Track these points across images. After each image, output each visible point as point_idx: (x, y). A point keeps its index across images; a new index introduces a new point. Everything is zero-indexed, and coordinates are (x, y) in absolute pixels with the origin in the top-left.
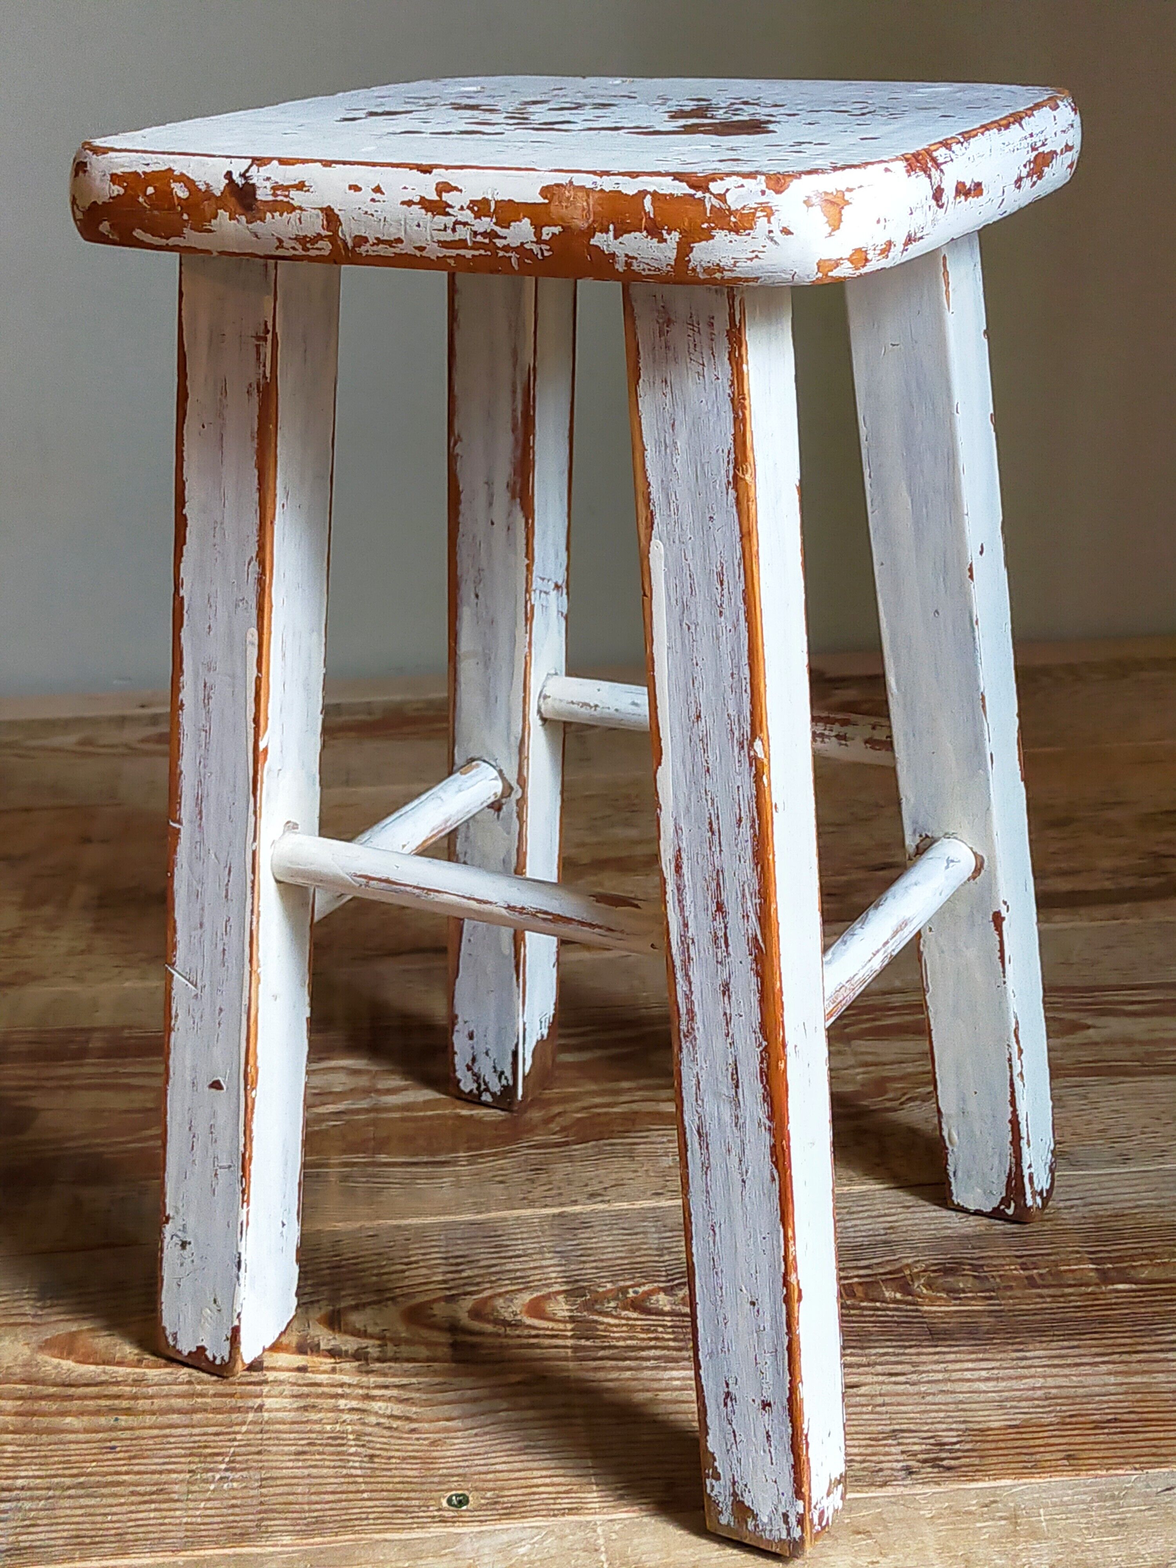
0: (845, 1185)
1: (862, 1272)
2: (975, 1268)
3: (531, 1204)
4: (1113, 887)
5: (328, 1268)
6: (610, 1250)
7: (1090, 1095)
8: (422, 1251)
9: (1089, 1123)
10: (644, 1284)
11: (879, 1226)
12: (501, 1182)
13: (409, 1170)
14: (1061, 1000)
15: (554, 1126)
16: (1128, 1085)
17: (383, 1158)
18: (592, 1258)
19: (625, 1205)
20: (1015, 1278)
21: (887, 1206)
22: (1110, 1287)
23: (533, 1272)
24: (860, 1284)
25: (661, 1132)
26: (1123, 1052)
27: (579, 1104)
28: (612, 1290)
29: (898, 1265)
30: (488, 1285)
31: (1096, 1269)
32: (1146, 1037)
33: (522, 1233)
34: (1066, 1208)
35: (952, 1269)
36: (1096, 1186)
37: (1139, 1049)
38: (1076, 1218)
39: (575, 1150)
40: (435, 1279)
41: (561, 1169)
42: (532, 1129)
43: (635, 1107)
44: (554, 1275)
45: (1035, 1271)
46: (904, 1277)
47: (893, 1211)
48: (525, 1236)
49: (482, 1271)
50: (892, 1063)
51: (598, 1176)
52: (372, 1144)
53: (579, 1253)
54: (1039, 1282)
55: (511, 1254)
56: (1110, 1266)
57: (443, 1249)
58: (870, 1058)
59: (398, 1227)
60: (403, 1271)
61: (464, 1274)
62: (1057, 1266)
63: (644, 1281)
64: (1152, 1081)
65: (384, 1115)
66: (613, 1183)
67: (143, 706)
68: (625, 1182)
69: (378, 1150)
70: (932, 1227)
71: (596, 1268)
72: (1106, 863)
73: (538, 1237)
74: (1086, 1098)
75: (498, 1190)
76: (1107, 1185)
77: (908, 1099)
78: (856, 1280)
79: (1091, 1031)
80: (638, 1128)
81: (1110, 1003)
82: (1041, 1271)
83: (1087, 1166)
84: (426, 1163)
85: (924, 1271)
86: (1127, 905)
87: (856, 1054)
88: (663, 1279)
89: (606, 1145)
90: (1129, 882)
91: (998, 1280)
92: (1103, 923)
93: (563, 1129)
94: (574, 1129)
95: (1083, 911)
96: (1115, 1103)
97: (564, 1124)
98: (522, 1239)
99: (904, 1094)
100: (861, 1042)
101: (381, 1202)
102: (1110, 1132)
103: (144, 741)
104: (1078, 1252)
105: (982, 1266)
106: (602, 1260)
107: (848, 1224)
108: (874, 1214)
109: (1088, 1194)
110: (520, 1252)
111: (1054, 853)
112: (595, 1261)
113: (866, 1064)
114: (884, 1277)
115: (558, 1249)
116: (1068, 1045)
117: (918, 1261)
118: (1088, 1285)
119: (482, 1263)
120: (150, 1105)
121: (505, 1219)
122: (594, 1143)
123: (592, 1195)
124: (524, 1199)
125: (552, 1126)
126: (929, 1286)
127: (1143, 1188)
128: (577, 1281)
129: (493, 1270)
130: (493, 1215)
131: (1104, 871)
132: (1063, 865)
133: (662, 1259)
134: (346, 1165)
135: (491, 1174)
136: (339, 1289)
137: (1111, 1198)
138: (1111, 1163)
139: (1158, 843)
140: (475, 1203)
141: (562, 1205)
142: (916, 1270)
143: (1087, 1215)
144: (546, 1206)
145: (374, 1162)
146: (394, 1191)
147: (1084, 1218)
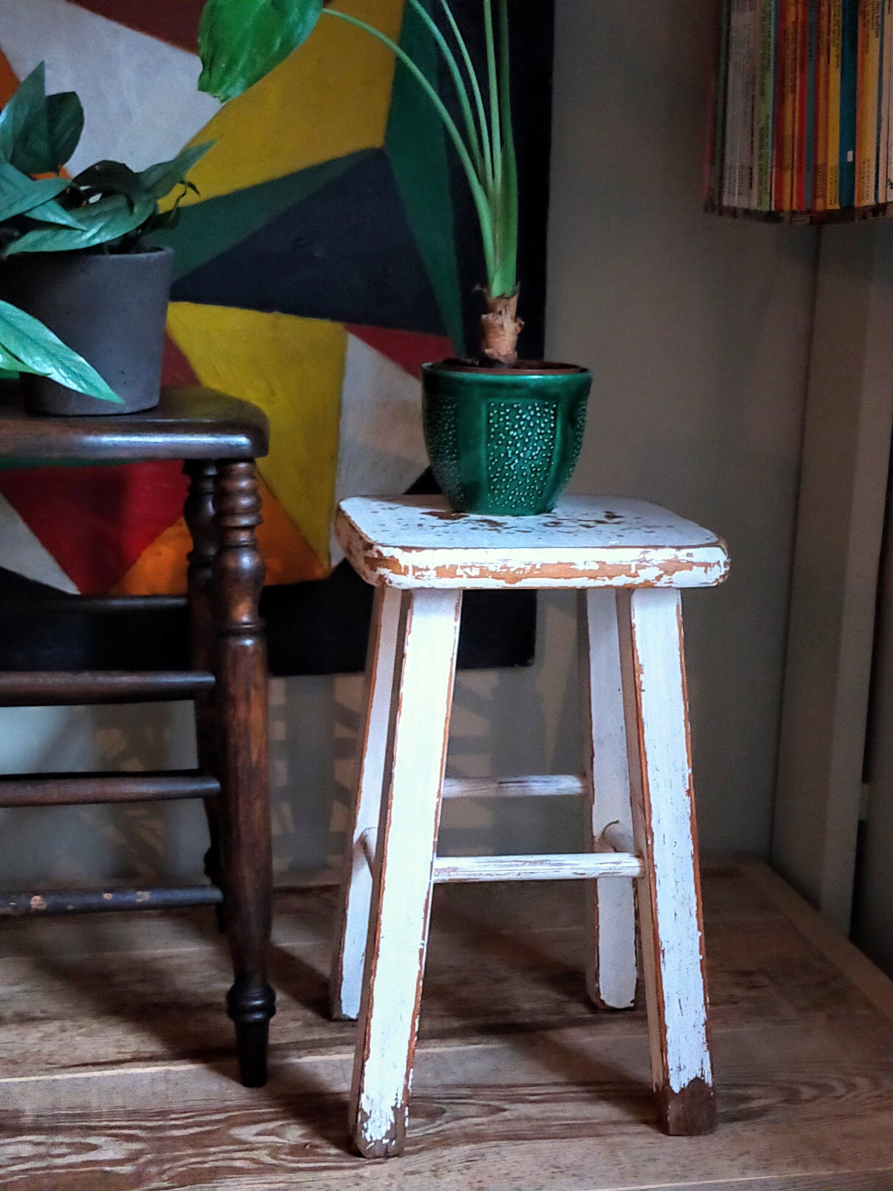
7: (502, 1152)
9: (499, 1169)
15: (165, 1177)
16: (526, 1146)
26: (525, 1125)
27: (182, 1163)
32: (540, 1116)
37: (535, 1123)
43: (217, 1163)
65: (55, 1171)
74: (499, 1154)
93: (170, 1179)
125: (164, 1176)
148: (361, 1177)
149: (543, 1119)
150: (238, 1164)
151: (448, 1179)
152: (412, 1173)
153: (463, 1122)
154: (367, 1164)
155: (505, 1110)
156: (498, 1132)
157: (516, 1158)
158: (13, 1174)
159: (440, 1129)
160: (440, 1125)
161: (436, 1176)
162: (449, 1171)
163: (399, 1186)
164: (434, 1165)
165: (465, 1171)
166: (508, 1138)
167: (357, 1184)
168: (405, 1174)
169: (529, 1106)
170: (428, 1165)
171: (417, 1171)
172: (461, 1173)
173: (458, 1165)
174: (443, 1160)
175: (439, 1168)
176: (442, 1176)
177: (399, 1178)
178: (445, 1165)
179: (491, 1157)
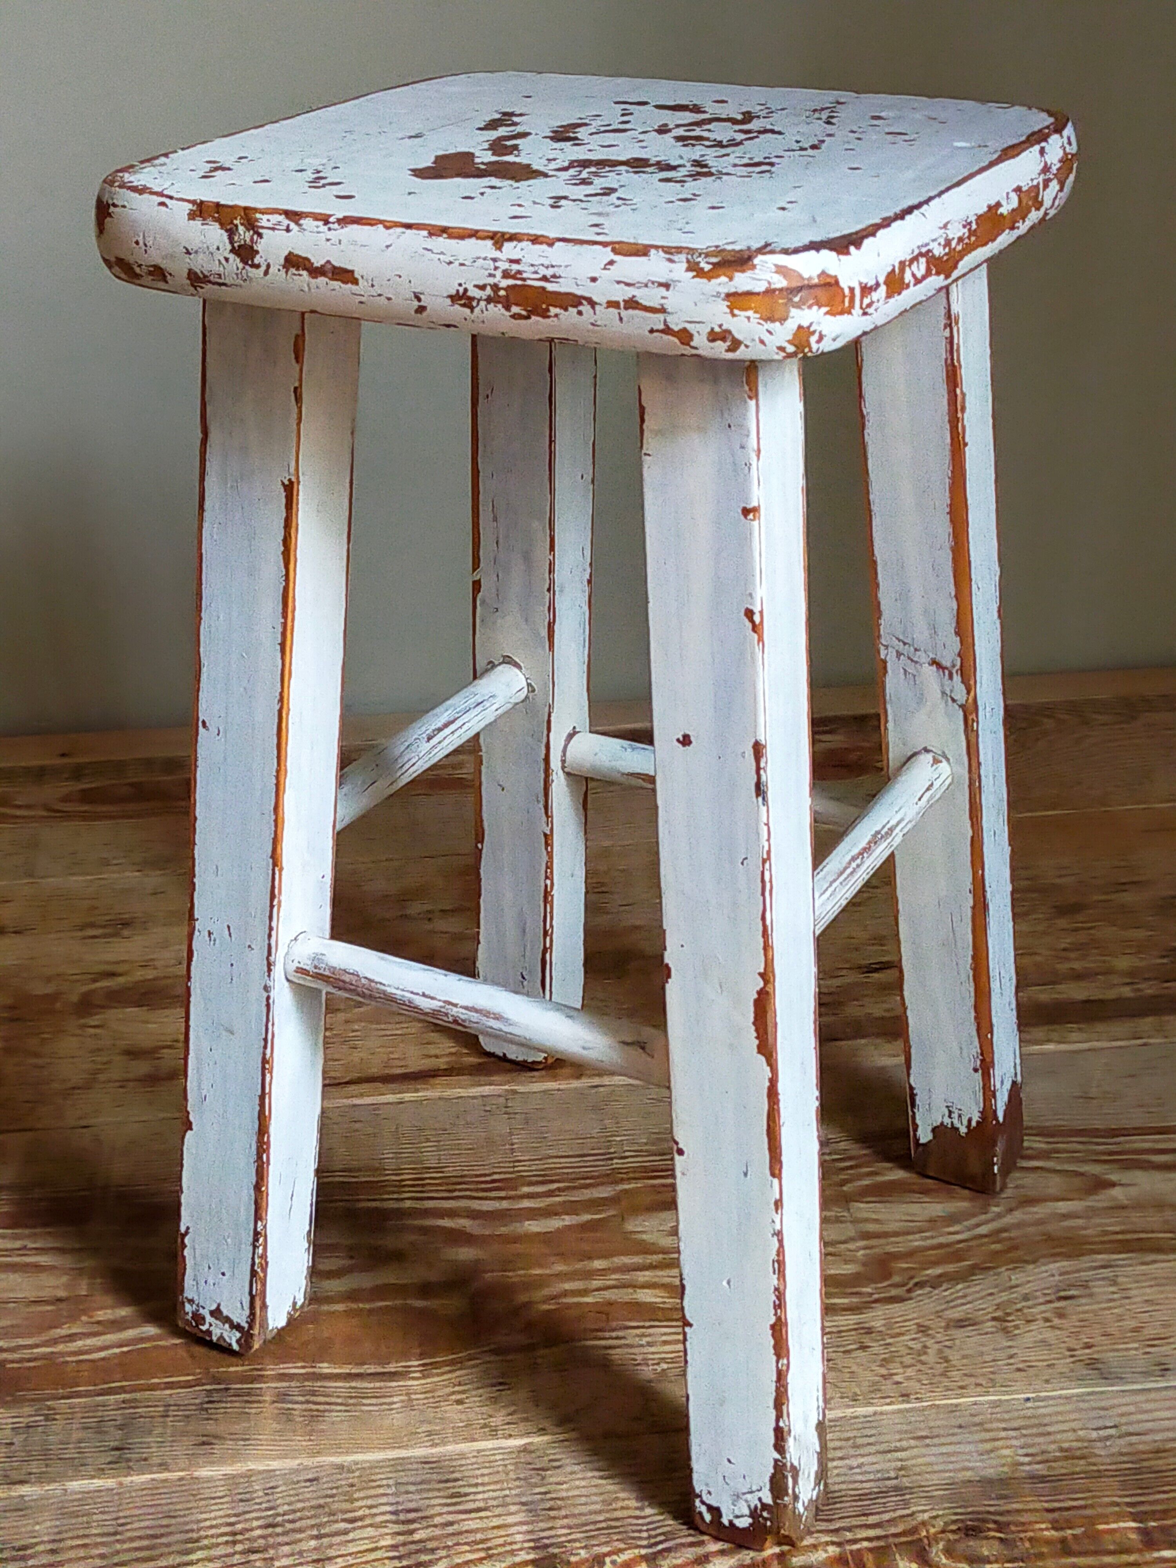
0: (849, 1406)
1: (871, 1533)
2: (1001, 1527)
3: (493, 1433)
4: (1132, 995)
5: (260, 1527)
6: (583, 1500)
7: (1120, 1280)
8: (369, 1502)
9: (1120, 1318)
10: (621, 1551)
11: (887, 1465)
12: (459, 1402)
13: (353, 1384)
14: (1080, 1147)
17: (325, 1368)
18: (563, 1512)
20: (1048, 1542)
22: (1156, 1555)
23: (496, 1532)
24: (870, 1550)
25: (638, 1331)
26: (1153, 1218)
28: (587, 1560)
29: (912, 1523)
30: (443, 1553)
31: (1138, 1528)
33: (483, 1475)
34: (1100, 1440)
35: (973, 1529)
36: (1132, 1409)
38: (1113, 1455)
39: (542, 1357)
40: (383, 1543)
43: (609, 1295)
44: (519, 1537)
45: (1069, 1532)
46: (920, 1540)
47: (904, 1444)
48: (486, 1479)
49: (438, 1532)
50: (896, 1234)
52: (311, 1348)
53: (548, 1505)
54: (1075, 1547)
55: (471, 1506)
56: (1153, 1524)
57: (392, 1499)
58: (871, 1227)
59: (341, 1467)
60: (346, 1532)
61: (417, 1536)
62: (1094, 1524)
63: (622, 1546)
67: (63, 755)
69: (318, 1356)
70: (951, 1467)
71: (570, 1527)
72: (1123, 963)
73: (501, 1482)
74: (1114, 1283)
75: (454, 1412)
76: (1146, 1406)
77: (916, 1284)
78: (866, 1544)
79: (1116, 1192)
80: (614, 1324)
81: (1137, 1152)
82: (1075, 1532)
83: (1120, 1379)
84: (372, 1374)
85: (943, 1532)
86: (1150, 1019)
87: (855, 1221)
88: (645, 1543)
90: (1149, 989)
91: (1027, 1545)
92: (1123, 1043)
95: (1100, 1027)
96: (1148, 1290)
97: (530, 1319)
98: (483, 1484)
99: (912, 1278)
100: (862, 1205)
101: (323, 1431)
102: (1145, 1332)
103: (66, 799)
104: (1118, 1504)
105: (1008, 1524)
106: (574, 1516)
107: (854, 1462)
108: (884, 1447)
109: (1124, 1420)
110: (481, 1504)
111: (1064, 950)
112: (566, 1517)
113: (866, 1236)
114: (897, 1540)
115: (524, 1499)
116: (1092, 1209)
117: (935, 1517)
118: (1128, 1551)
119: (438, 1520)
120: (62, 1294)
121: (462, 1456)
124: (485, 1426)
126: (949, 1552)
128: (546, 1546)
129: (450, 1530)
130: (451, 1448)
131: (1121, 974)
132: (1077, 965)
133: (643, 1514)
134: (283, 1377)
135: (446, 1391)
136: (272, 1559)
137: (1150, 1425)
138: (1146, 1374)
140: (430, 1433)
142: (932, 1530)
143: (1124, 1450)
144: (510, 1436)
145: (314, 1373)
146: (336, 1416)
147: (1122, 1454)
148: (869, 1331)
150: (646, 1296)
151: (1028, 1339)
152: (961, 1324)
153: (1040, 1211)
154: (876, 1301)
155: (1113, 1185)
156: (1106, 1233)
157: (1148, 1293)
159: (996, 1225)
160: (999, 1216)
161: (1005, 1330)
162: (1029, 1321)
163: (940, 1351)
164: (998, 1307)
165: (1056, 1321)
166: (1125, 1246)
167: (864, 1348)
168: (947, 1327)
169: (1158, 1176)
170: (988, 1306)
171: (969, 1319)
172: (1051, 1327)
173: (1043, 1308)
174: (1014, 1295)
175: (1008, 1314)
176: (1017, 1332)
177: (939, 1335)
178: (1019, 1306)
179: (1101, 1289)
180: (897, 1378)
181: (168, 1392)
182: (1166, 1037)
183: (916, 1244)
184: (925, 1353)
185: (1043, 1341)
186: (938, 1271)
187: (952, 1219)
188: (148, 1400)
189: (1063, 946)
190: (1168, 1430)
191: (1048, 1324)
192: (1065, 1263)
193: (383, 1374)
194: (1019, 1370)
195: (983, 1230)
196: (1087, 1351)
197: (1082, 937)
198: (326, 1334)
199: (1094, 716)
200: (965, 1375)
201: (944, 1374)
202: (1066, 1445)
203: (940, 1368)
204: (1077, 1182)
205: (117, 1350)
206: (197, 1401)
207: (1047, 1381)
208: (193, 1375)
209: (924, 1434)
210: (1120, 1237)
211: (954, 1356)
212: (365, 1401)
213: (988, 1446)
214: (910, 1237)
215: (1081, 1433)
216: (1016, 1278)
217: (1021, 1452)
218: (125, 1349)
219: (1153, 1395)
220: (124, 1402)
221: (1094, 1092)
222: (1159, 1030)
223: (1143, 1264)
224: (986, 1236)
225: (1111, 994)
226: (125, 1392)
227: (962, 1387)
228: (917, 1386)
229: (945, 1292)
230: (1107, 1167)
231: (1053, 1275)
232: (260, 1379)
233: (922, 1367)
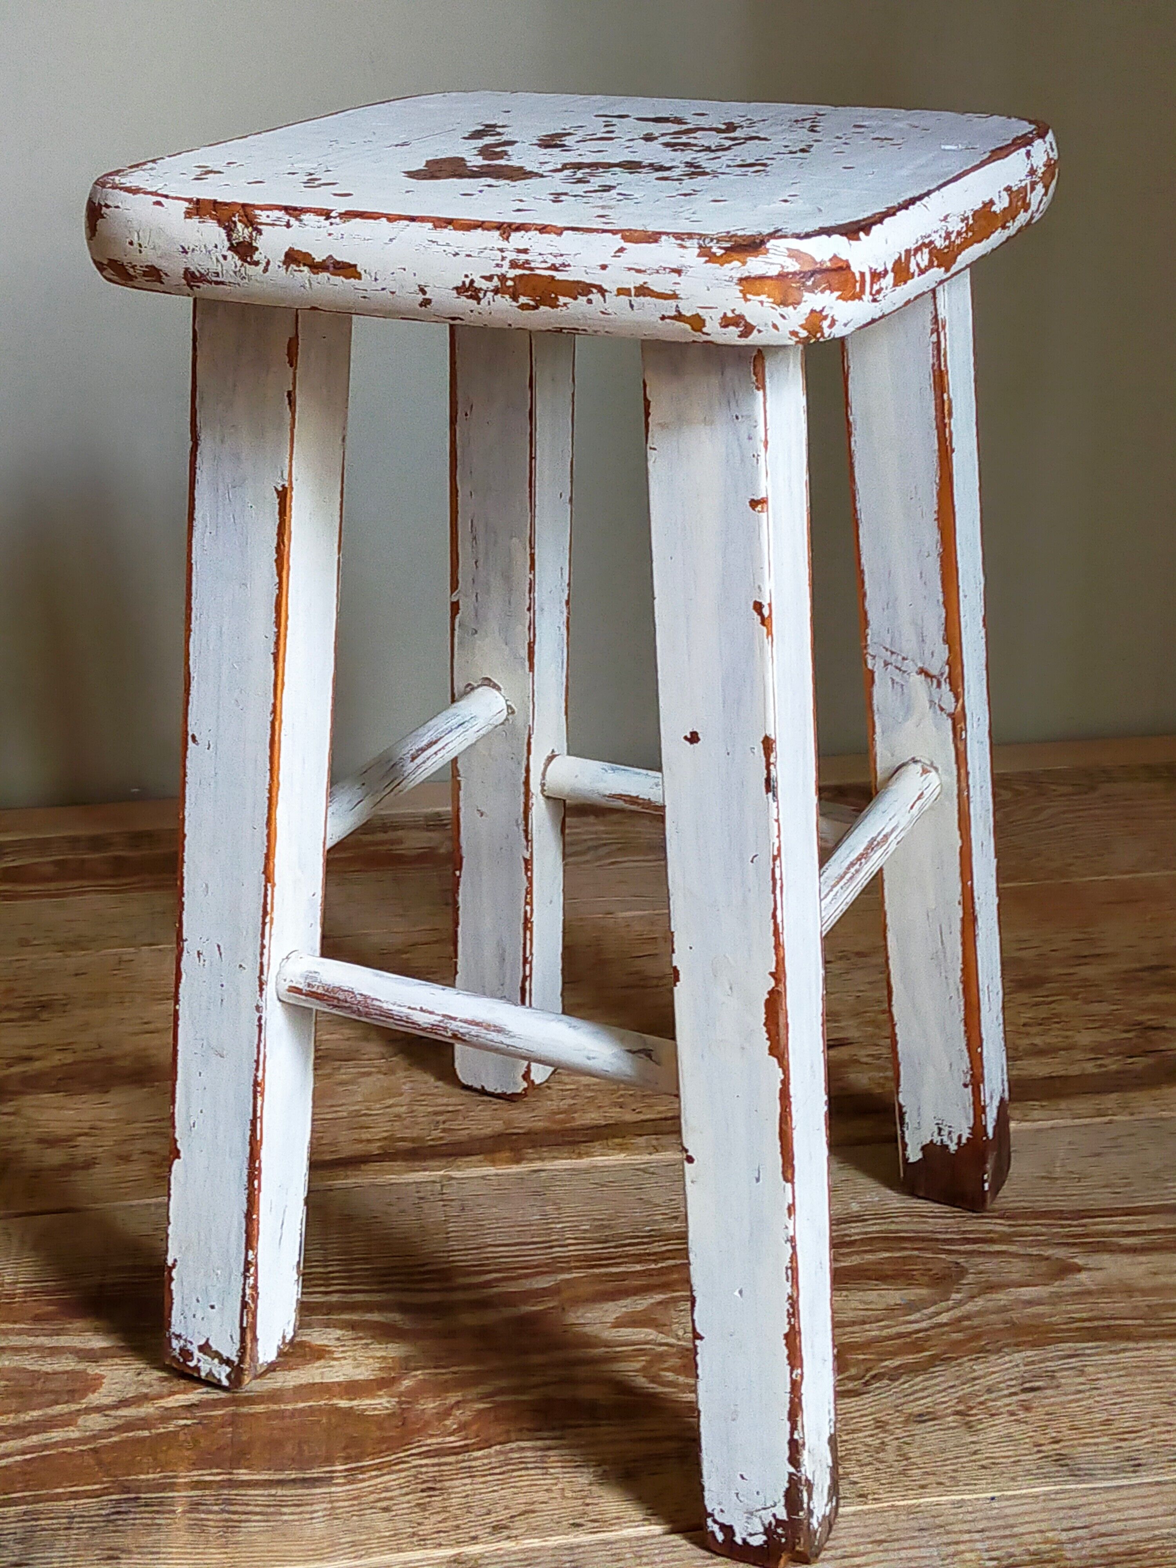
3: (422, 1542)
4: (1096, 1071)
7: (1087, 1369)
9: (1089, 1410)
12: (386, 1509)
13: (273, 1492)
14: (1044, 1230)
15: (451, 1421)
16: (1132, 1354)
17: (243, 1474)
19: (536, 1543)
21: (854, 1541)
26: (1122, 1304)
32: (1148, 1283)
34: (1070, 1541)
36: (1103, 1507)
37: (1141, 1301)
39: (476, 1459)
41: (460, 1486)
42: (423, 1428)
51: (503, 1498)
52: (228, 1453)
64: (1158, 1348)
65: (245, 1410)
66: (523, 1508)
68: (537, 1507)
69: (236, 1462)
72: (1085, 1038)
74: (1082, 1373)
75: (380, 1521)
76: (1119, 1504)
77: (874, 1377)
79: (1083, 1276)
81: (1103, 1234)
83: (1091, 1475)
84: (294, 1481)
86: (1114, 1096)
89: (512, 1450)
90: (1113, 1065)
92: (1087, 1121)
93: (462, 1424)
94: (475, 1427)
95: (1063, 1105)
96: (1118, 1381)
97: (463, 1418)
99: (868, 1370)
101: (239, 1542)
102: (1117, 1424)
109: (1096, 1519)
111: (1024, 1025)
116: (1057, 1295)
122: (498, 1447)
123: (497, 1528)
124: (414, 1534)
125: (448, 1419)
127: (1161, 1509)
131: (1084, 1049)
132: (1038, 1041)
134: (196, 1485)
135: (372, 1497)
137: (1121, 1525)
138: (1117, 1470)
139: (1144, 1011)
140: (353, 1544)
141: (458, 1543)
143: (1096, 1553)
144: (440, 1545)
145: (230, 1480)
146: (255, 1525)
147: (1093, 1556)
149: (1155, 1291)
151: (993, 1434)
152: (921, 1418)
153: (1002, 1297)
155: (1079, 1269)
156: (1072, 1320)
157: (1120, 1384)
158: (168, 1415)
159: (957, 1313)
160: (960, 1303)
161: (969, 1426)
162: (992, 1415)
163: (899, 1448)
164: (960, 1400)
165: (1022, 1415)
166: (1093, 1334)
168: (906, 1422)
169: (1126, 1259)
170: (949, 1400)
171: (929, 1413)
172: (1015, 1420)
173: (1007, 1401)
174: (977, 1388)
175: (971, 1408)
176: (980, 1427)
177: (898, 1431)
178: (982, 1399)
179: (1069, 1381)
180: (853, 1478)
181: (72, 1502)
182: (1132, 1114)
183: (873, 1333)
184: (883, 1450)
185: (1008, 1435)
186: (897, 1362)
187: (911, 1307)
188: (51, 1511)
189: (1023, 1021)
190: (1141, 1530)
191: (1013, 1418)
192: (1029, 1353)
193: (304, 1480)
194: (983, 1467)
195: (944, 1318)
196: (1056, 1446)
197: (1043, 1012)
198: (244, 1438)
199: (1054, 787)
200: (927, 1473)
201: (903, 1473)
202: (1032, 1548)
203: (899, 1466)
204: (1043, 1267)
205: (18, 1458)
206: (103, 1512)
207: (1013, 1479)
208: (103, 1483)
209: (883, 1537)
210: (1087, 1324)
211: (914, 1453)
212: (284, 1510)
213: (952, 1549)
214: (867, 1327)
215: (1050, 1535)
216: (980, 1368)
217: (986, 1555)
218: (28, 1456)
219: (1125, 1493)
220: (25, 1513)
221: (1058, 1172)
222: (1124, 1107)
223: (1111, 1352)
224: (946, 1324)
225: (1074, 1070)
226: (27, 1503)
227: (923, 1487)
228: (875, 1486)
229: (904, 1385)
230: (1072, 1250)
231: (1017, 1366)
232: (172, 1487)
233: (880, 1466)
